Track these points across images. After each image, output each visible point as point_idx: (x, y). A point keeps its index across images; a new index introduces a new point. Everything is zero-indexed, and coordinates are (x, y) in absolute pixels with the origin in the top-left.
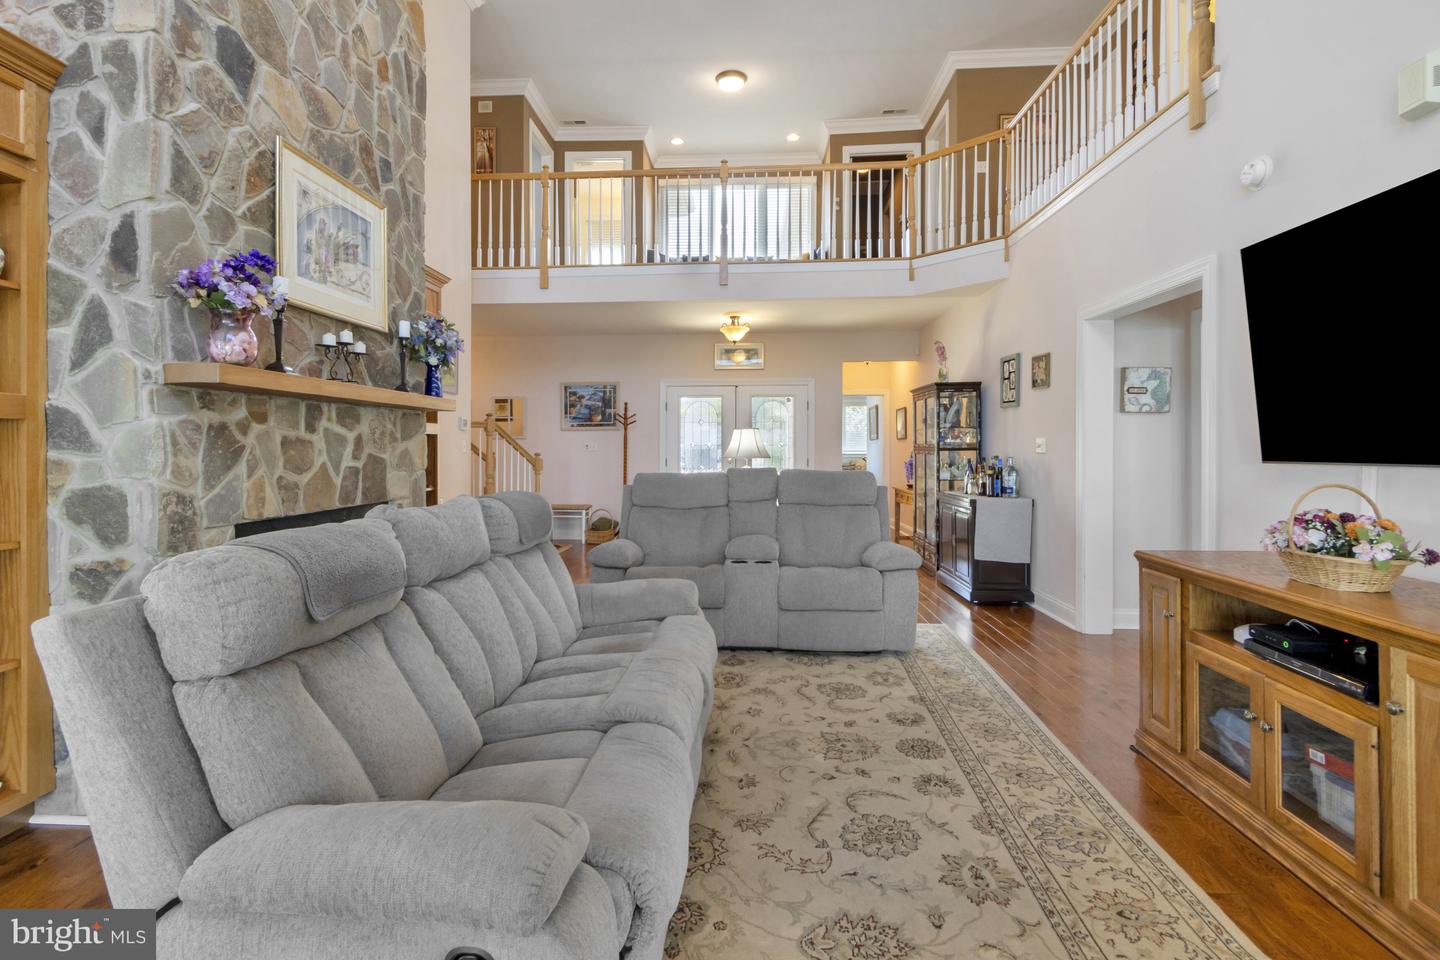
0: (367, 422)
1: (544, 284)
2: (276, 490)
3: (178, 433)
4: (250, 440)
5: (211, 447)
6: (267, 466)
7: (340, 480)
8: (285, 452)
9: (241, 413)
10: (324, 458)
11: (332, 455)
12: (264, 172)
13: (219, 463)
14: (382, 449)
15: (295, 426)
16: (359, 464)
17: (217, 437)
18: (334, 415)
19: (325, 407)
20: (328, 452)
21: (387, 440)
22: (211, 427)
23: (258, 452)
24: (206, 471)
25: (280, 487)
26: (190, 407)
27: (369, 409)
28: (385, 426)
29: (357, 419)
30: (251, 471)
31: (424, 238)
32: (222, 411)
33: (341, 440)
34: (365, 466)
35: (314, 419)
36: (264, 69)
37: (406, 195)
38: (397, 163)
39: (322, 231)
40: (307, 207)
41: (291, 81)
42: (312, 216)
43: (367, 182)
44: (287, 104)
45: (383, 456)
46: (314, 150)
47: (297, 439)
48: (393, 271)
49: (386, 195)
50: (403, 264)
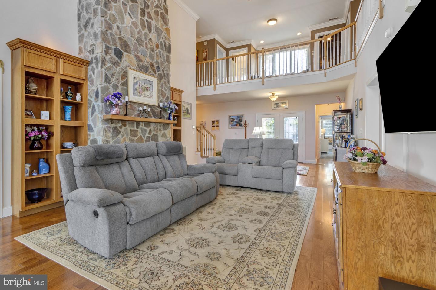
0: (152, 127)
1: (215, 89)
2: (129, 140)
3: (106, 128)
4: (122, 130)
5: (113, 131)
6: (127, 135)
7: (145, 139)
8: (131, 133)
9: (120, 124)
10: (141, 134)
11: (143, 133)
12: (125, 75)
13: (115, 134)
14: (157, 132)
15: (134, 127)
16: (151, 136)
17: (115, 129)
18: (143, 125)
19: (141, 123)
20: (142, 133)
21: (158, 130)
22: (113, 127)
23: (124, 132)
24: (112, 136)
26: (109, 123)
27: (153, 123)
28: (158, 127)
29: (150, 126)
30: (123, 136)
31: (170, 83)
32: (116, 124)
33: (146, 130)
34: (152, 136)
35: (138, 126)
36: (125, 54)
37: (164, 74)
38: (162, 67)
39: (140, 85)
40: (136, 81)
41: (132, 55)
42: (137, 83)
43: (152, 73)
44: (131, 60)
45: (157, 134)
46: (138, 68)
47: (134, 130)
48: (160, 92)
49: (158, 75)
50: (163, 90)
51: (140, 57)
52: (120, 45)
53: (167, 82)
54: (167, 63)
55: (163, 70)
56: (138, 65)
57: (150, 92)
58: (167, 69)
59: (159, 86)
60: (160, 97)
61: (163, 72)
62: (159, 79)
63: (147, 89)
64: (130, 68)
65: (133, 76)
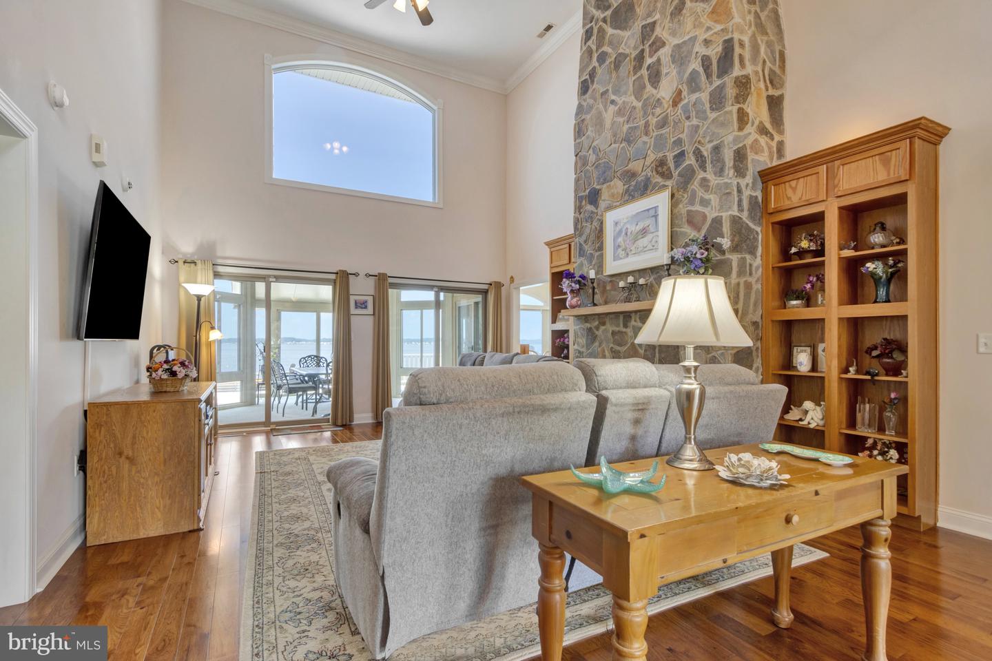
2: (610, 352)
3: (578, 331)
4: (599, 333)
5: (587, 336)
6: (606, 343)
7: (644, 352)
8: (613, 338)
9: (597, 323)
10: (634, 340)
13: (590, 341)
15: (619, 325)
17: (589, 332)
19: (633, 315)
22: (587, 329)
23: (603, 337)
24: (586, 344)
25: (612, 352)
26: (581, 323)
30: (600, 345)
32: (591, 323)
35: (627, 321)
36: (604, 188)
37: (702, 156)
38: (691, 143)
39: (626, 234)
40: (618, 228)
41: (615, 179)
42: (620, 232)
43: (661, 181)
44: (613, 191)
46: (626, 197)
47: (619, 331)
48: (684, 220)
49: (679, 175)
50: (697, 208)
51: (630, 171)
52: (597, 178)
53: (715, 174)
54: (712, 115)
55: (698, 149)
56: (627, 191)
57: (649, 237)
58: (714, 133)
59: (681, 206)
60: (685, 234)
61: (698, 154)
62: (682, 186)
63: (644, 232)
64: (609, 208)
65: (613, 223)
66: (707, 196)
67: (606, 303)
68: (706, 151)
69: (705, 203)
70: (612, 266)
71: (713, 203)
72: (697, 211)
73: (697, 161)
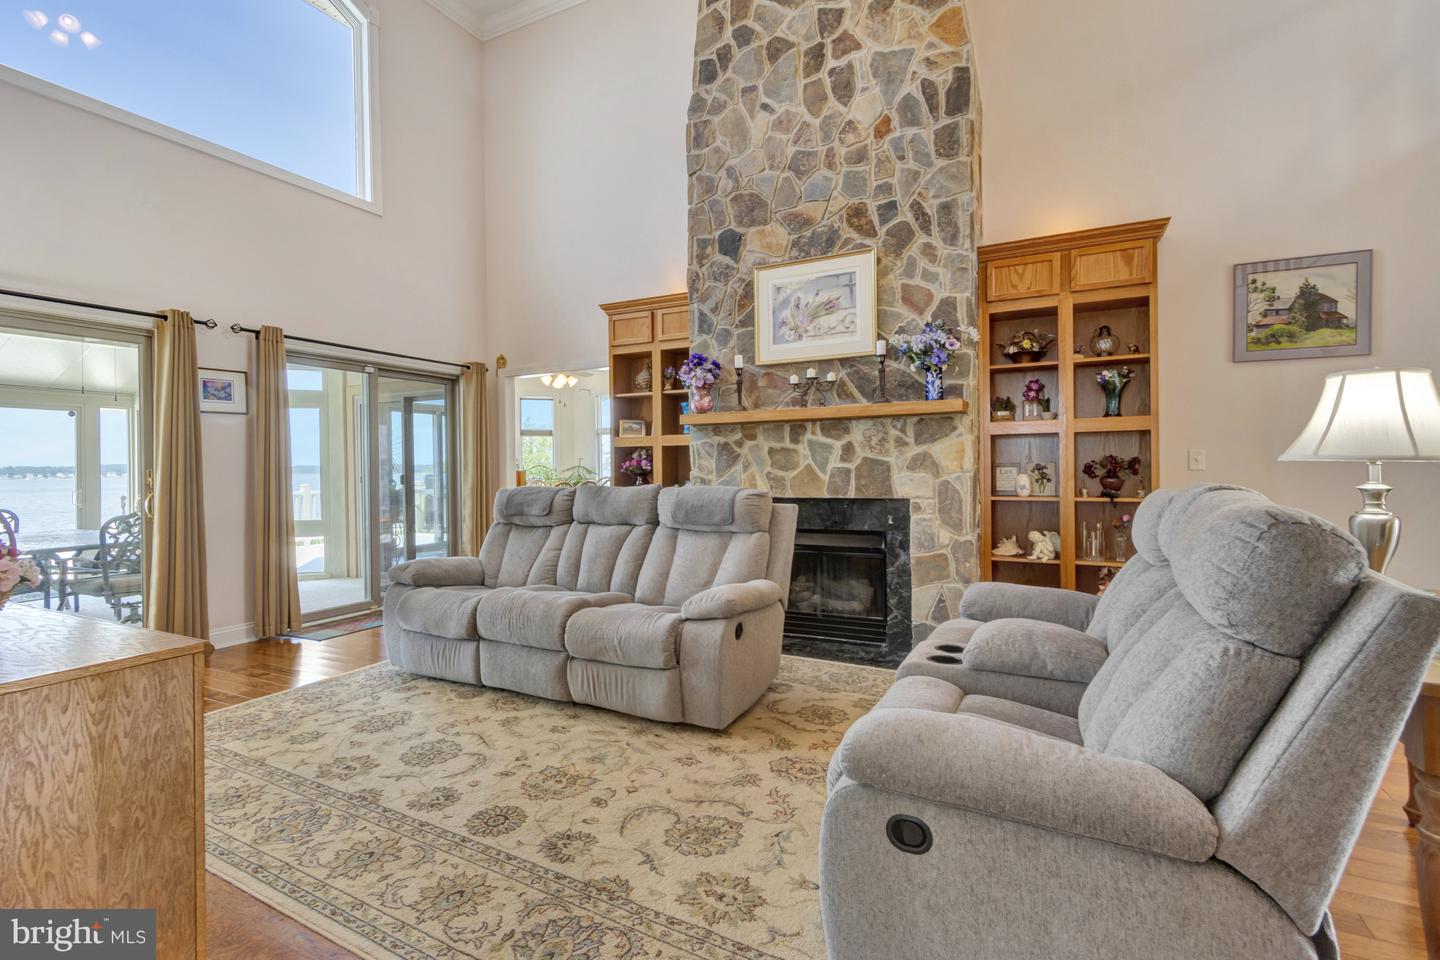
0: (857, 434)
2: (766, 480)
3: (701, 448)
4: (745, 450)
5: (720, 454)
6: (757, 464)
7: (828, 477)
8: (771, 458)
9: (738, 436)
10: (810, 461)
11: (818, 458)
12: (750, 294)
13: (724, 463)
14: (887, 453)
15: (782, 439)
16: (852, 466)
17: (723, 450)
18: (817, 430)
19: (809, 426)
20: (813, 456)
21: (891, 445)
22: (719, 444)
23: (750, 458)
24: (717, 468)
25: (769, 479)
26: (707, 435)
27: (862, 421)
28: (886, 433)
29: (848, 430)
30: (746, 468)
32: (726, 436)
33: (828, 448)
34: (858, 468)
35: (798, 434)
36: (751, 233)
37: (924, 214)
38: (906, 193)
39: (797, 306)
40: (782, 296)
41: (773, 223)
42: (786, 302)
43: (857, 238)
44: (768, 240)
45: (886, 459)
46: (795, 253)
47: (783, 449)
48: (899, 295)
49: (888, 233)
50: (917, 281)
51: (801, 215)
52: (736, 216)
53: (945, 240)
54: (940, 163)
55: (919, 203)
56: (795, 244)
57: (840, 314)
58: (942, 187)
59: (891, 276)
60: (898, 316)
61: (918, 210)
62: (892, 249)
63: (830, 307)
64: (763, 265)
65: (771, 290)
66: (932, 268)
67: (756, 406)
68: (931, 207)
69: (928, 276)
70: (768, 352)
71: (941, 277)
72: (917, 286)
73: (917, 219)
